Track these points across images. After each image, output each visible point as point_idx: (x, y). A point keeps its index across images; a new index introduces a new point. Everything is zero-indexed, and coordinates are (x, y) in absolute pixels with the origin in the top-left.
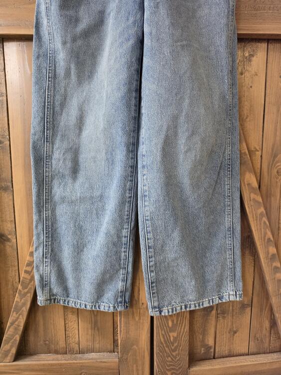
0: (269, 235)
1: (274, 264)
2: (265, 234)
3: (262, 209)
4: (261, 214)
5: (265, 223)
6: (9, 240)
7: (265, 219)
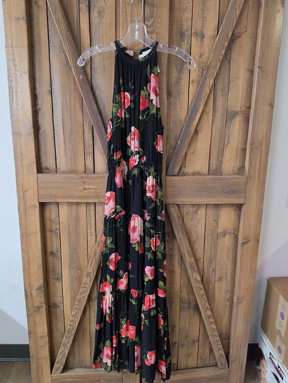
0: (207, 305)
1: (210, 320)
2: (205, 305)
3: (203, 292)
4: (203, 294)
5: (204, 298)
6: (59, 307)
7: (204, 297)
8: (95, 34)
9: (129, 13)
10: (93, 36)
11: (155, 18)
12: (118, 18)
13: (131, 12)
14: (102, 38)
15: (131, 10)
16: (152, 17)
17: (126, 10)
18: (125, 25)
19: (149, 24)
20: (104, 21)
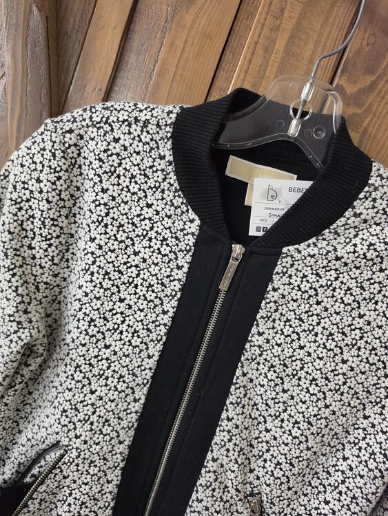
8: (139, 53)
9: (288, 24)
10: (131, 58)
11: (380, 77)
12: (240, 26)
13: (298, 23)
14: (161, 75)
15: (302, 16)
16: (370, 70)
17: (282, 11)
18: (258, 60)
19: (350, 89)
20: (189, 17)
